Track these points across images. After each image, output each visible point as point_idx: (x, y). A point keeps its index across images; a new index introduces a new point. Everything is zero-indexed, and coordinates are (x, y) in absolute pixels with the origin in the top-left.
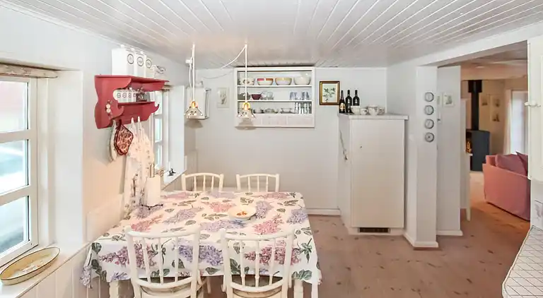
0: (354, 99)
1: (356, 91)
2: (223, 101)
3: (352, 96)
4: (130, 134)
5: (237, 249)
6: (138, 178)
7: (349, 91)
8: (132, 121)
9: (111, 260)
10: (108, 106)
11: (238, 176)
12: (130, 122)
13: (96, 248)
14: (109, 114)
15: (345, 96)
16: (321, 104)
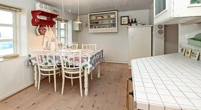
0: (134, 22)
1: (135, 19)
2: (87, 25)
3: (134, 21)
4: (45, 29)
5: (66, 57)
6: (48, 42)
7: (132, 19)
8: (47, 26)
9: (34, 59)
10: (36, 20)
11: (83, 45)
12: (46, 26)
13: (30, 56)
14: (36, 22)
15: (131, 21)
16: (121, 24)
